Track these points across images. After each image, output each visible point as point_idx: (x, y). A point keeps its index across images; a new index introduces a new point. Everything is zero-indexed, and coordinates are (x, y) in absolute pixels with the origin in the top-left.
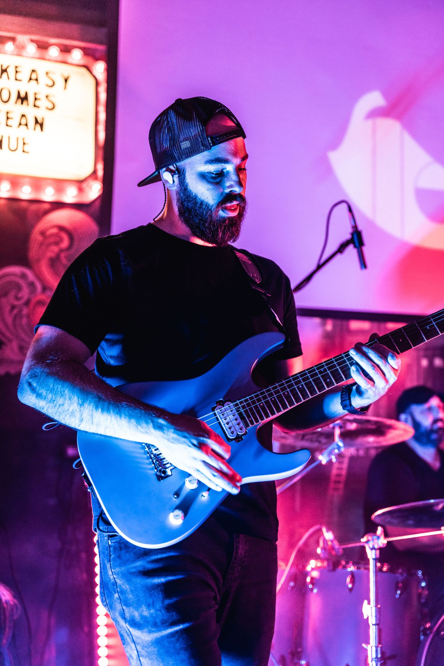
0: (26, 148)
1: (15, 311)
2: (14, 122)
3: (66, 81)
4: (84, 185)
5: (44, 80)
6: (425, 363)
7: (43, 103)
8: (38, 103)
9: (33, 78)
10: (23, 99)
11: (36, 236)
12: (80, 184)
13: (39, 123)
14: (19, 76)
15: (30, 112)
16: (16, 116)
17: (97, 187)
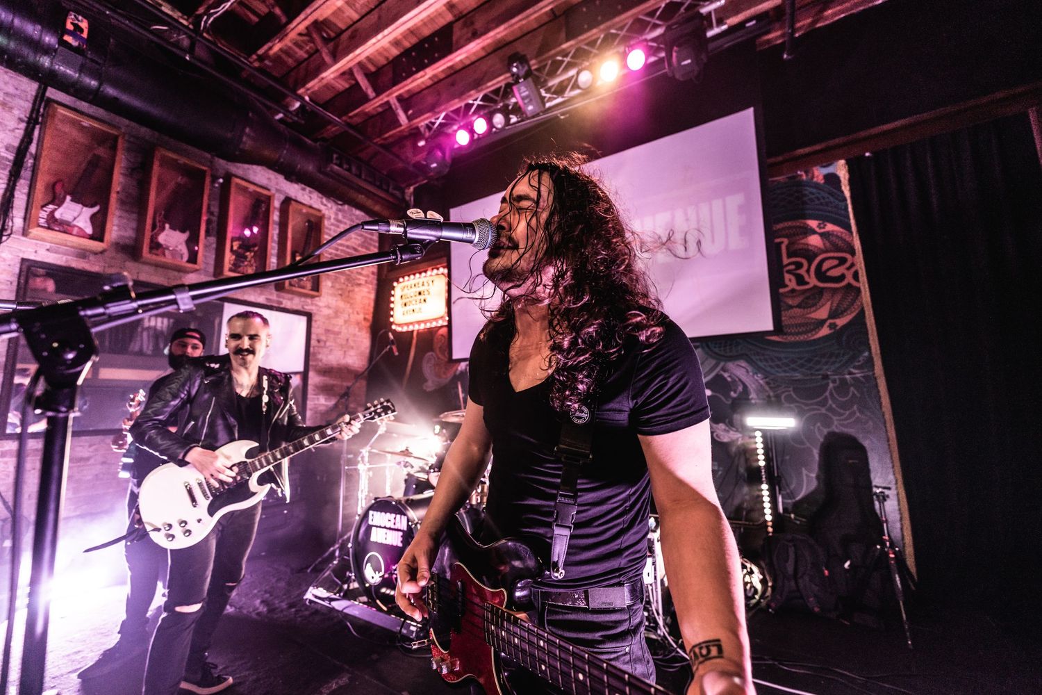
0: (423, 311)
2: (418, 303)
3: (433, 282)
4: (445, 318)
5: (426, 284)
7: (426, 293)
10: (420, 293)
11: (435, 340)
12: (442, 318)
13: (425, 301)
15: (422, 297)
16: (418, 301)
17: (447, 318)
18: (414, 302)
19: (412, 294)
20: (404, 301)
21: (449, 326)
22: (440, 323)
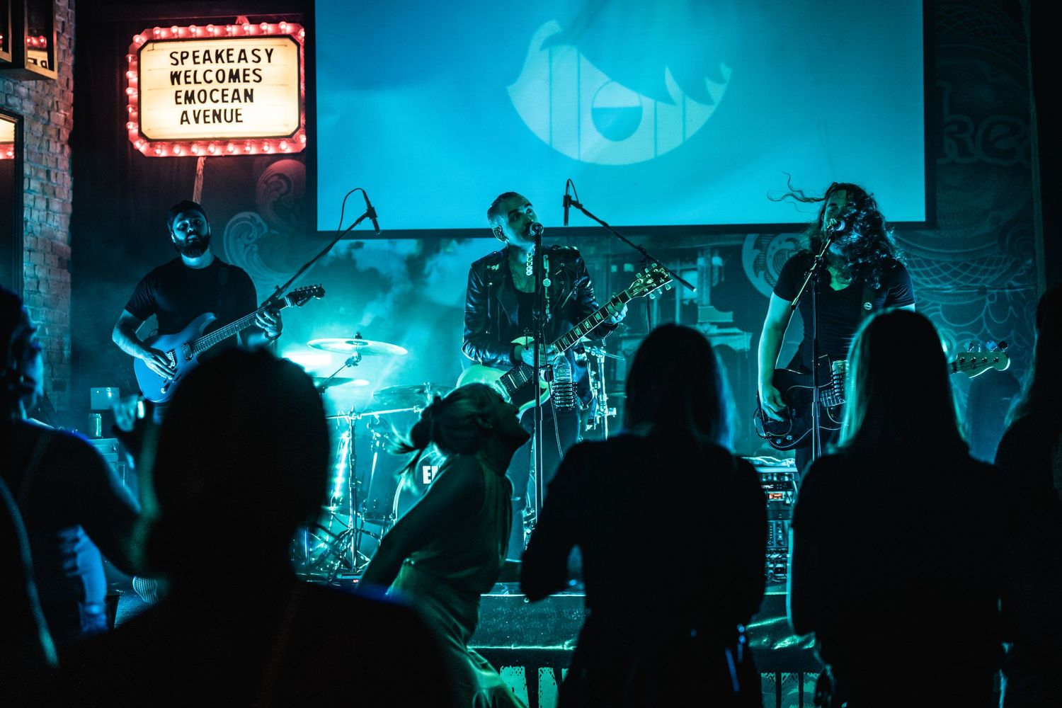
0: (240, 118)
1: (248, 249)
2: (229, 98)
3: (269, 55)
4: (294, 138)
5: (250, 57)
6: (614, 269)
7: (252, 77)
8: (247, 78)
9: (242, 56)
10: (234, 76)
11: (258, 185)
12: (290, 138)
13: (249, 96)
14: (231, 58)
15: (241, 86)
16: (230, 93)
17: (303, 139)
18: (217, 96)
19: (210, 76)
20: (183, 87)
21: (308, 157)
22: (286, 148)
